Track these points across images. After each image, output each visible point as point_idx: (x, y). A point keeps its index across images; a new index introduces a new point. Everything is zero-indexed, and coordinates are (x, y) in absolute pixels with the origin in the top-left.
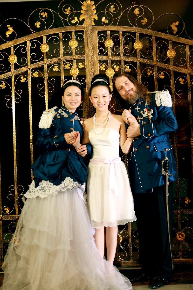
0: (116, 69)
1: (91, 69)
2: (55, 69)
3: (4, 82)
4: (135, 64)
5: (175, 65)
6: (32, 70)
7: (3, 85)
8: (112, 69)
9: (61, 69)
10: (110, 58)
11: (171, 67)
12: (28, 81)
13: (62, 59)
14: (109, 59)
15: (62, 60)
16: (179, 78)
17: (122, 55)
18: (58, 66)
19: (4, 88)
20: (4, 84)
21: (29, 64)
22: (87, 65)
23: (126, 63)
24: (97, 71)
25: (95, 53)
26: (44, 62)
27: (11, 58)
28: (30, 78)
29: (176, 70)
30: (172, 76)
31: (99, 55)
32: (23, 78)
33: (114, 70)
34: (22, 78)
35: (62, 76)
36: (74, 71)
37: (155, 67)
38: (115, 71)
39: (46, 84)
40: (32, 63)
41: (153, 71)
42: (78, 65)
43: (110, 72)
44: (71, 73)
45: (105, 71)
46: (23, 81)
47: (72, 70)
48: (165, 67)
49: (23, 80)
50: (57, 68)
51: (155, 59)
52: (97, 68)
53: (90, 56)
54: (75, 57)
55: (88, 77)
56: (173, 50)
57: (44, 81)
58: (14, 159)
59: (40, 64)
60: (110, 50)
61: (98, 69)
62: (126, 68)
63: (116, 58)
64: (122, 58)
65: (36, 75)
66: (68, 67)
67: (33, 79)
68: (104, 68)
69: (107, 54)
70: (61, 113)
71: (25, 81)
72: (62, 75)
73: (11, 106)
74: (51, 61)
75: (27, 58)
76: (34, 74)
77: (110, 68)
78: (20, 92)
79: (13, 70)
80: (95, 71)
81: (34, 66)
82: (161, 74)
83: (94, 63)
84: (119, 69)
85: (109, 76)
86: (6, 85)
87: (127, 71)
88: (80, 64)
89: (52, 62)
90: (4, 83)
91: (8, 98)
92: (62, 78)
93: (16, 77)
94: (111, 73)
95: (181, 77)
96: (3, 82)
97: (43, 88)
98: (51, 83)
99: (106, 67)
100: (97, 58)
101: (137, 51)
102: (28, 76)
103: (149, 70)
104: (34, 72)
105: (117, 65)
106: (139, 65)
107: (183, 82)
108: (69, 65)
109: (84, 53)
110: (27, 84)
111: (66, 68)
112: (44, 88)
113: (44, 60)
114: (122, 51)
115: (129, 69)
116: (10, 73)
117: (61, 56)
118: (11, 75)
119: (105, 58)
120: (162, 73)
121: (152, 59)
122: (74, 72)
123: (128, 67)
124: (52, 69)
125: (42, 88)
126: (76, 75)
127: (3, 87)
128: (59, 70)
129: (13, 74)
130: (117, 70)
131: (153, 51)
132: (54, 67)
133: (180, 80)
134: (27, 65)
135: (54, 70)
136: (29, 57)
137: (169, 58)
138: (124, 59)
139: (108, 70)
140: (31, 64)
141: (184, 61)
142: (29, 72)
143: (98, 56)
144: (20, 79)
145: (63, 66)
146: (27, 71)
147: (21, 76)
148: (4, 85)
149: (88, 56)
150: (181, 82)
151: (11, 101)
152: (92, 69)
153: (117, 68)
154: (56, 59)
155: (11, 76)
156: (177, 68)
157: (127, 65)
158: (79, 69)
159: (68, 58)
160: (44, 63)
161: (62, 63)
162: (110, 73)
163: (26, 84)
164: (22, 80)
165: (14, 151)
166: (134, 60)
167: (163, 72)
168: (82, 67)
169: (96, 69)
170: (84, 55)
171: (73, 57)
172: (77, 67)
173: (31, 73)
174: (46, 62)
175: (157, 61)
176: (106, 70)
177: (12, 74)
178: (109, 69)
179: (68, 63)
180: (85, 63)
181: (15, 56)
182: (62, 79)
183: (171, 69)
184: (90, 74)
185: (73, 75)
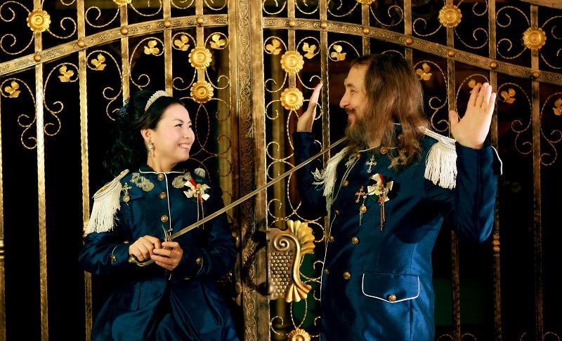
0: (307, 52)
1: (242, 52)
2: (150, 50)
3: (17, 81)
4: (357, 40)
5: (458, 46)
6: (89, 51)
7: (11, 87)
8: (298, 53)
9: (165, 49)
10: (293, 24)
11: (449, 50)
12: (78, 80)
13: (168, 24)
14: (291, 27)
15: (167, 27)
16: (470, 80)
17: (324, 16)
18: (157, 41)
19: (16, 96)
20: (14, 84)
21: (82, 34)
22: (232, 42)
23: (333, 37)
24: (258, 56)
25: (254, 11)
26: (121, 30)
27: (33, 20)
28: (85, 73)
29: (461, 60)
30: (450, 74)
31: (265, 15)
32: (67, 71)
33: (301, 57)
34: (63, 69)
35: (168, 68)
36: (199, 56)
37: (408, 49)
38: (305, 59)
39: (125, 89)
40: (89, 31)
42: (211, 39)
43: (292, 60)
44: (193, 62)
45: (279, 57)
46: (66, 78)
47: (193, 53)
48: (435, 52)
49: (66, 76)
50: (155, 47)
51: (408, 28)
52: (258, 50)
53: (241, 17)
54: (201, 21)
55: (234, 72)
56: (455, 6)
57: (120, 79)
58: (41, 281)
59: (109, 35)
60: (292, 3)
61: (261, 51)
62: (332, 50)
63: (308, 25)
64: (324, 25)
65: (99, 64)
66: (182, 45)
67: (92, 74)
68: (277, 48)
69: (284, 14)
70: (137, 183)
71: (71, 78)
72: (168, 65)
73: (34, 143)
74: (140, 29)
75: (76, 19)
76: (94, 61)
77: (293, 50)
78: (57, 107)
79: (40, 50)
80: (253, 59)
81: (94, 41)
82: (423, 69)
83: (251, 35)
84: (315, 52)
85: (290, 70)
86: (22, 88)
87: (335, 59)
88: (216, 37)
89: (142, 30)
90: (16, 83)
91: (25, 121)
92: (168, 75)
93: (47, 67)
94: (294, 62)
95: (473, 78)
96: (12, 81)
97: (118, 98)
98: (139, 87)
99: (282, 46)
100: (259, 23)
101: (363, 8)
102: (78, 67)
104: (95, 56)
105: (311, 43)
106: (366, 43)
108: (185, 39)
109: (225, 11)
110: (76, 86)
111: (178, 47)
112: (121, 97)
113: (122, 25)
114: (324, 6)
115: (341, 53)
116: (30, 57)
117: (165, 16)
118: (35, 63)
119: (279, 24)
120: (425, 66)
121: (400, 29)
122: (200, 59)
123: (339, 48)
124: (141, 50)
125: (115, 98)
126: (205, 67)
127: (13, 93)
128: (160, 53)
129: (39, 61)
130: (310, 56)
131: (405, 8)
132: (146, 43)
133: (472, 84)
134: (75, 37)
135: (147, 51)
136: (82, 18)
137: (444, 29)
138: (328, 27)
139: (288, 55)
140: (87, 35)
141: (483, 37)
142: (82, 55)
143: (263, 19)
144: (57, 73)
145: (171, 42)
146: (76, 54)
147: (61, 66)
148: (16, 89)
149: (236, 19)
151: (33, 131)
152: (245, 53)
153: (310, 50)
154: (152, 25)
155: (34, 66)
156: (463, 53)
157: (336, 44)
158: (212, 50)
159: (184, 21)
160: (120, 33)
161: (167, 34)
162: (292, 63)
163: (73, 87)
164: (63, 75)
165: (42, 260)
166: (354, 30)
167: (428, 63)
168: (221, 47)
169: (255, 52)
170: (225, 15)
171: (197, 19)
172: (208, 46)
173: (86, 60)
174: (125, 31)
175: (413, 34)
176: (283, 56)
177: (37, 61)
178: (291, 54)
179: (182, 34)
180: (227, 36)
181: (45, 12)
182: (168, 77)
183: (449, 56)
184: (240, 64)
185: (196, 65)
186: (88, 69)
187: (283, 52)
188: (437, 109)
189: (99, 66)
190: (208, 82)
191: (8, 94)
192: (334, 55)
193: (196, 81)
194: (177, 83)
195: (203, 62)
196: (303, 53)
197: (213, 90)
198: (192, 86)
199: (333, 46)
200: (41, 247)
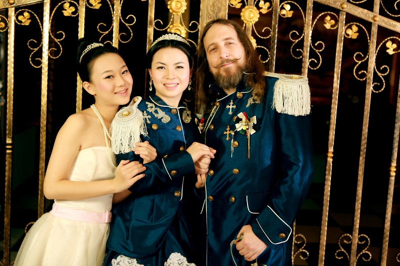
0: (262, 8)
1: (211, 4)
3: (28, 12)
5: (382, 13)
7: (24, 16)
8: (255, 8)
12: (78, 15)
16: (387, 41)
19: (27, 24)
20: (26, 14)
24: (223, 8)
28: (84, 9)
29: (383, 25)
30: (373, 35)
32: (70, 7)
33: (258, 11)
34: (66, 5)
35: (151, 11)
36: (177, 4)
37: (343, 12)
38: (260, 13)
39: (116, 25)
41: (337, 21)
43: (250, 14)
44: (171, 8)
45: (240, 10)
46: (68, 12)
52: (224, 3)
55: (204, 19)
57: (112, 17)
58: (40, 172)
61: (226, 5)
62: (283, 8)
65: (96, 3)
68: (239, 3)
70: (154, 114)
71: (73, 13)
72: (151, 9)
73: (40, 63)
77: (251, 5)
78: (60, 36)
80: (220, 10)
82: (352, 29)
84: (269, 8)
85: (248, 21)
86: (32, 17)
87: (284, 15)
90: (28, 14)
91: (34, 45)
92: (151, 17)
94: (252, 15)
95: (390, 40)
96: (25, 11)
97: (109, 32)
98: (127, 25)
99: (243, 2)
102: (79, 4)
103: (328, 18)
106: (310, 5)
107: (394, 50)
110: (76, 20)
112: (112, 32)
115: (289, 11)
120: (354, 27)
122: (177, 6)
123: (288, 7)
125: (107, 32)
126: (181, 13)
127: (25, 21)
130: (264, 11)
133: (389, 44)
139: (247, 9)
144: (62, 8)
147: (65, 3)
148: (27, 18)
150: (388, 48)
151: (40, 53)
152: (213, 5)
153: (265, 7)
155: (43, 1)
156: (386, 19)
157: (286, 3)
162: (250, 16)
163: (74, 20)
164: (66, 10)
165: (41, 156)
167: (356, 25)
169: (221, 4)
176: (243, 10)
178: (249, 8)
184: (209, 14)
185: (173, 11)
186: (86, 7)
187: (243, 6)
188: (360, 62)
189: (95, 6)
190: (182, 25)
191: (21, 22)
192: (284, 12)
193: (172, 23)
194: (157, 24)
195: (179, 9)
196: (259, 8)
197: (186, 32)
198: (169, 28)
199: (283, 5)
200: (41, 146)
